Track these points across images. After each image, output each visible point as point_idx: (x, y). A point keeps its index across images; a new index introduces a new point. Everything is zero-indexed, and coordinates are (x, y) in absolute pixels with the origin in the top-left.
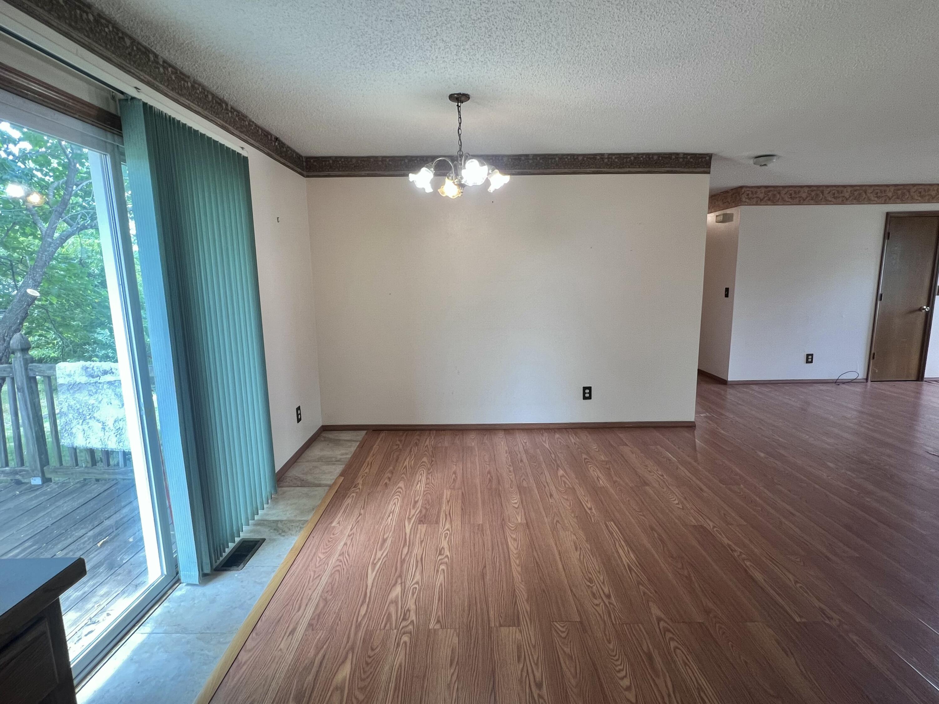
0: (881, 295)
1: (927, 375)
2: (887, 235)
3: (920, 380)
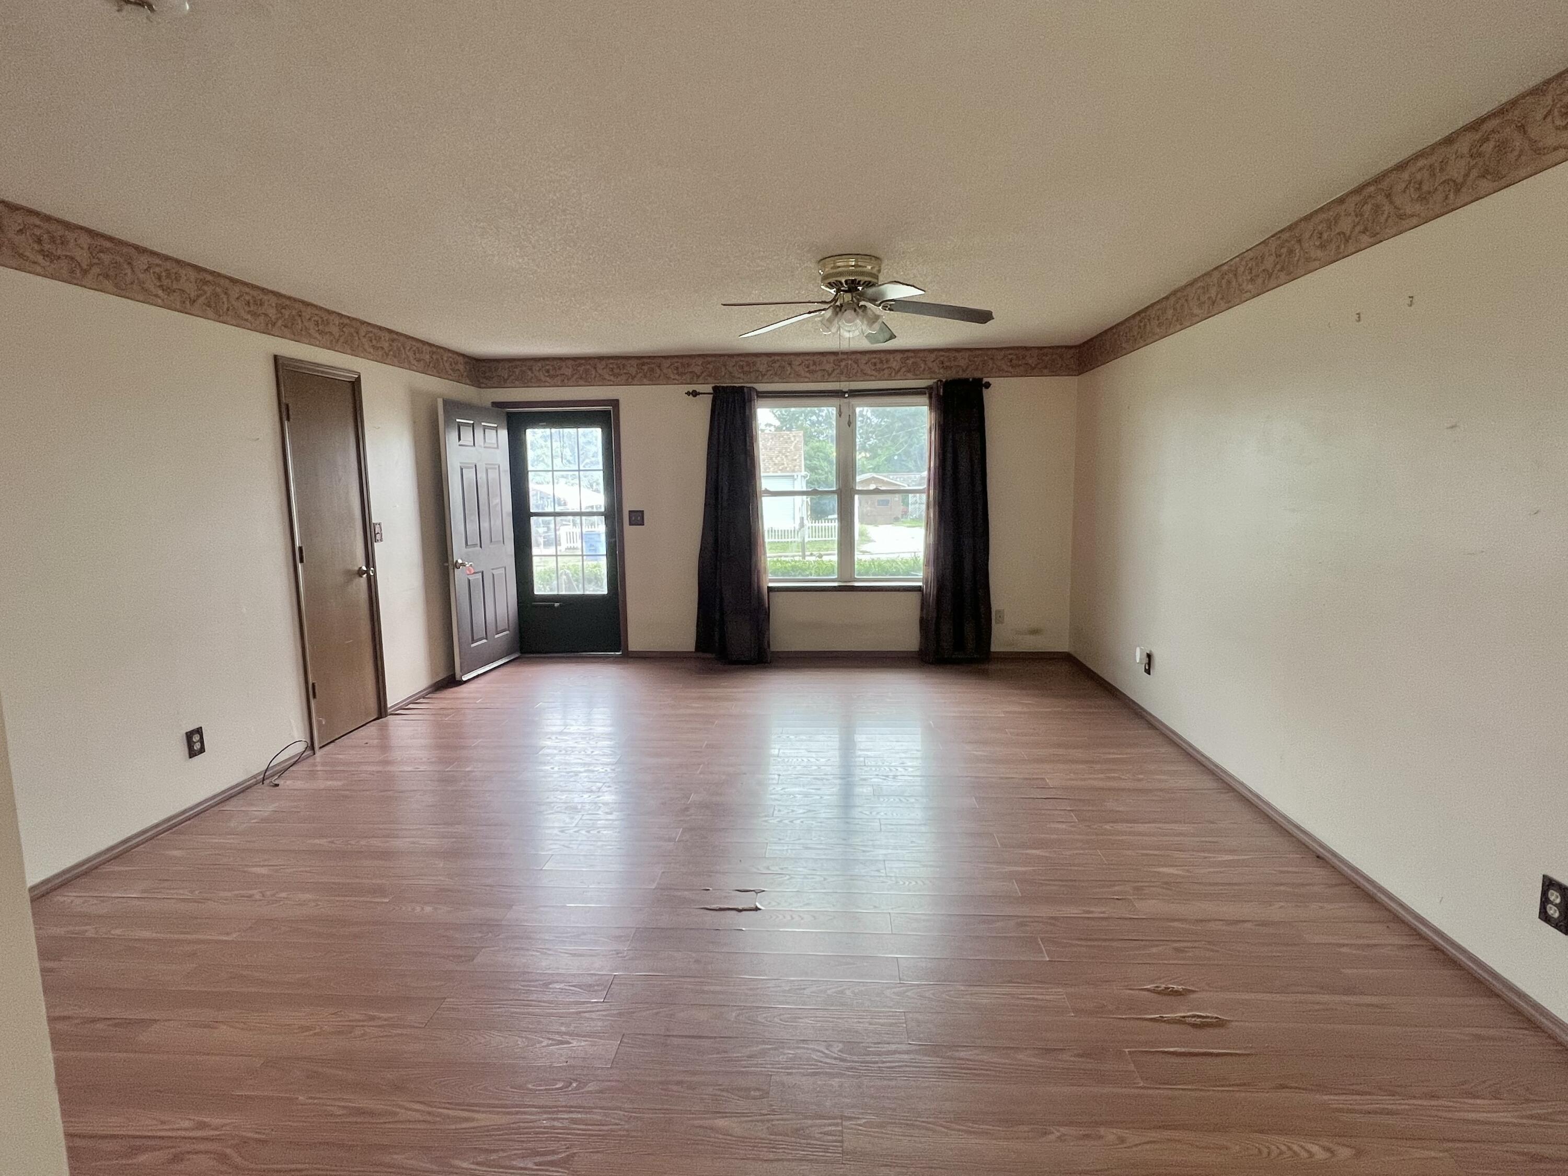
0: (301, 549)
1: (390, 702)
2: (285, 411)
3: (383, 715)
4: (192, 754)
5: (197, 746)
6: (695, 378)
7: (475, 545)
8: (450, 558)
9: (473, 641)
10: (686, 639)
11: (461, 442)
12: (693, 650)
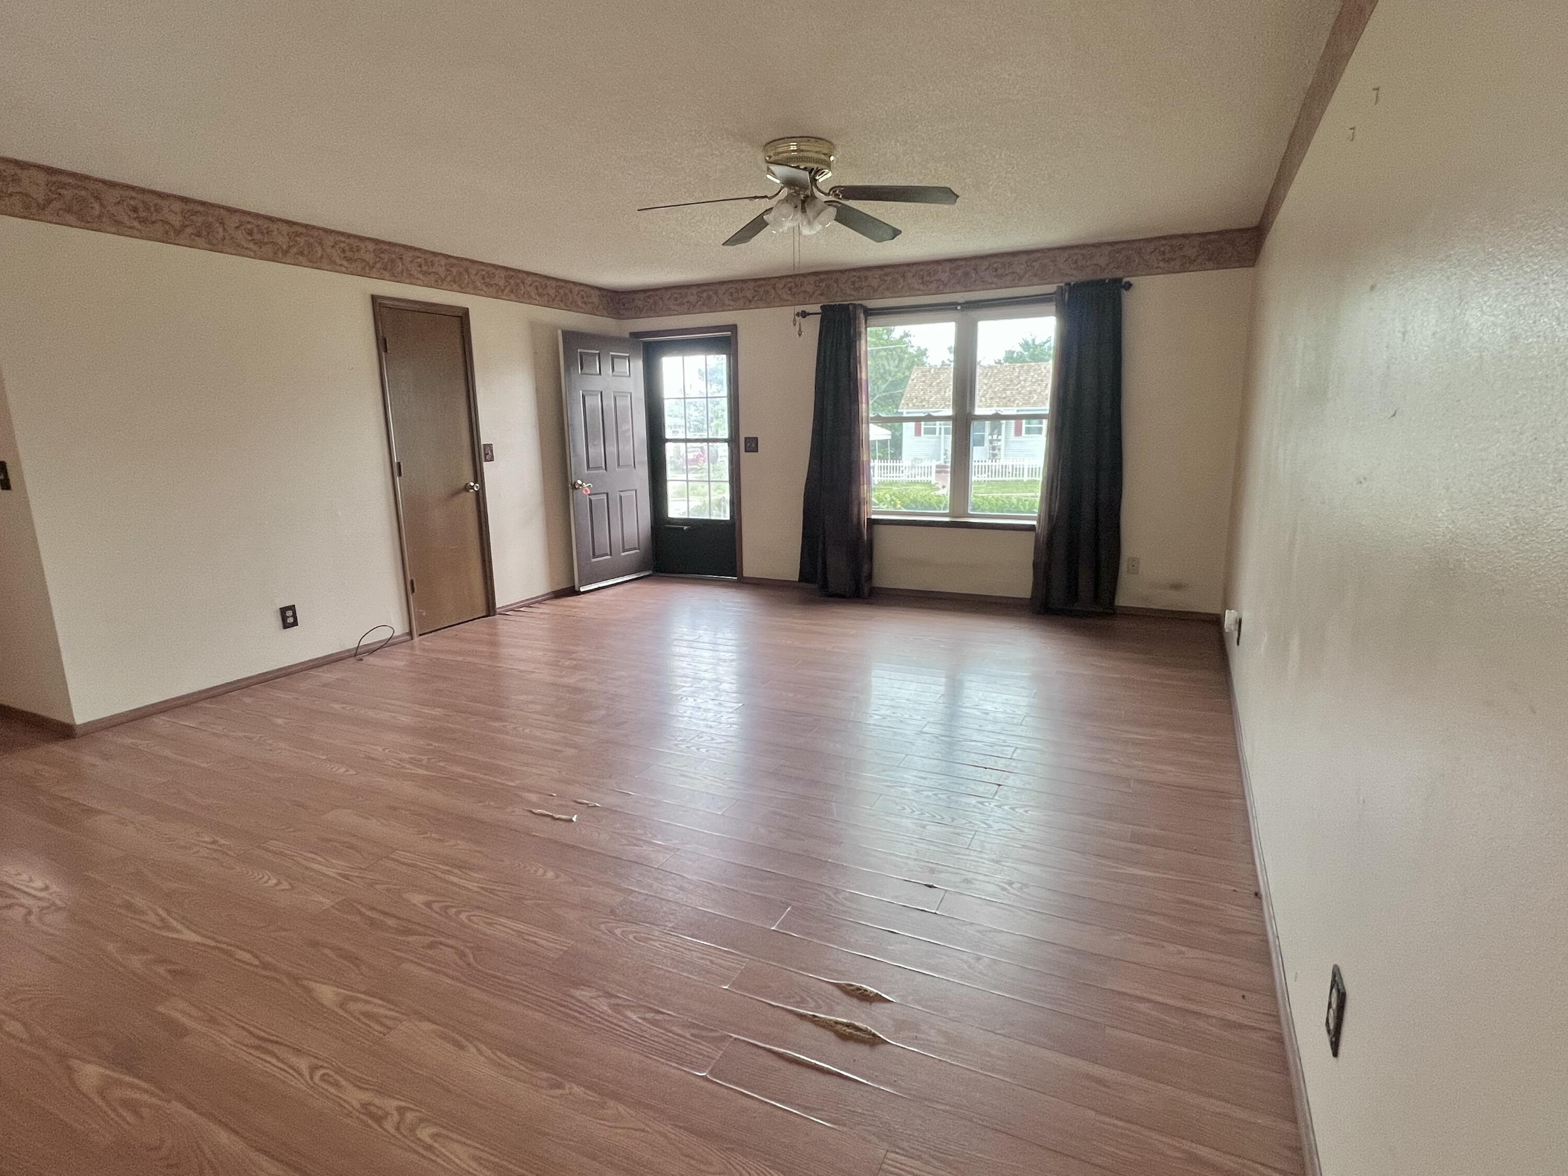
0: (399, 464)
1: (499, 603)
2: (382, 344)
3: (491, 614)
4: (286, 626)
5: (291, 620)
6: (808, 298)
7: (599, 468)
8: (570, 480)
9: (594, 556)
10: (789, 568)
11: (614, 373)
12: (797, 580)
